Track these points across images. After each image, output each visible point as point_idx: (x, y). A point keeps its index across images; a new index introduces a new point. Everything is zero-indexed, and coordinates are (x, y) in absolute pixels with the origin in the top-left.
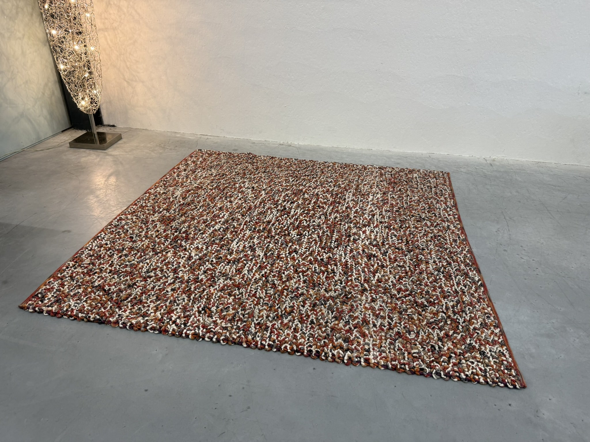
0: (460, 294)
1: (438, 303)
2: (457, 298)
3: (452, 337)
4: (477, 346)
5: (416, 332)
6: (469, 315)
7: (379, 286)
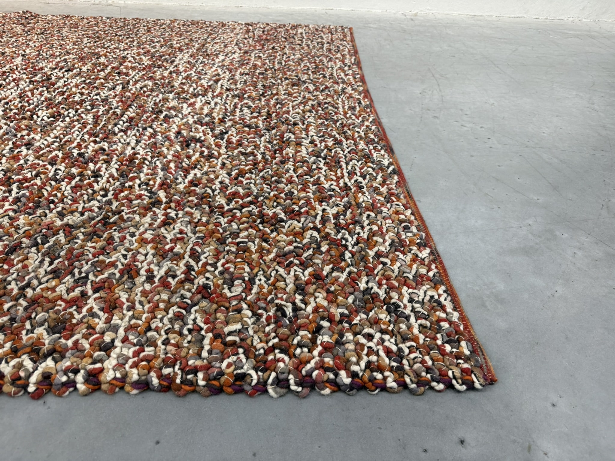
0: (353, 191)
1: (307, 212)
2: (346, 199)
3: (328, 280)
4: (382, 293)
5: (247, 279)
6: (369, 227)
7: (189, 193)
